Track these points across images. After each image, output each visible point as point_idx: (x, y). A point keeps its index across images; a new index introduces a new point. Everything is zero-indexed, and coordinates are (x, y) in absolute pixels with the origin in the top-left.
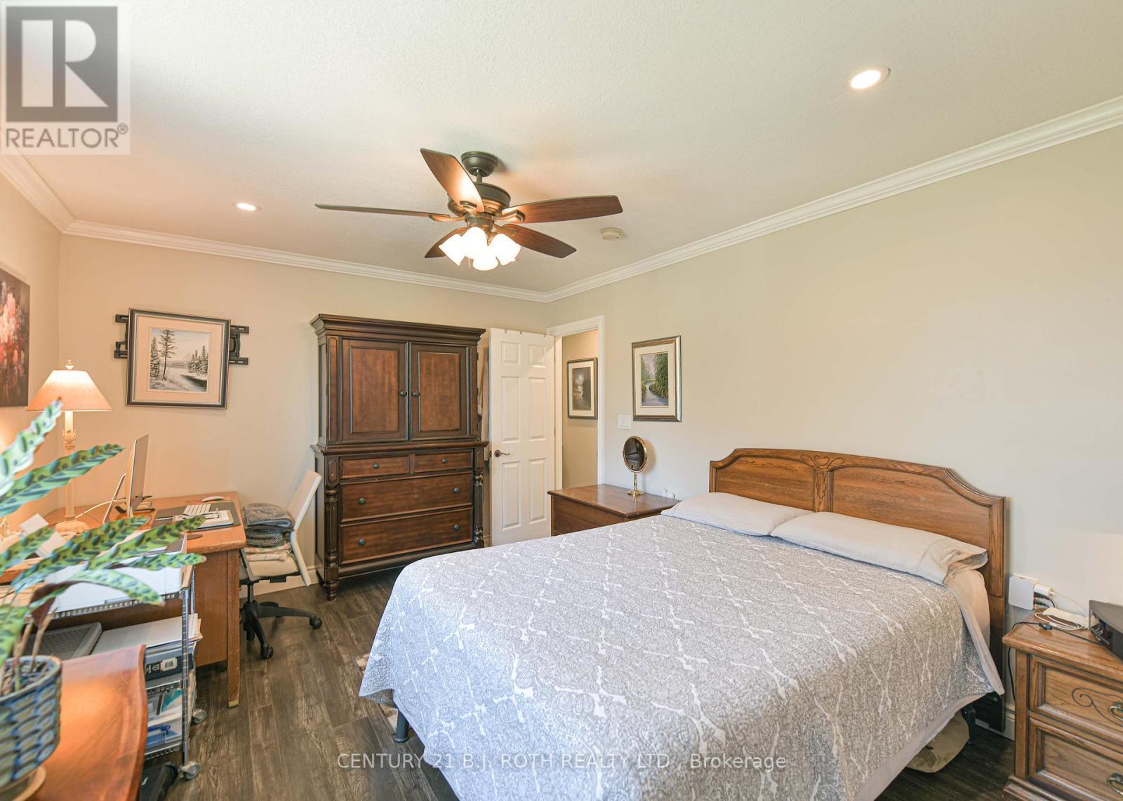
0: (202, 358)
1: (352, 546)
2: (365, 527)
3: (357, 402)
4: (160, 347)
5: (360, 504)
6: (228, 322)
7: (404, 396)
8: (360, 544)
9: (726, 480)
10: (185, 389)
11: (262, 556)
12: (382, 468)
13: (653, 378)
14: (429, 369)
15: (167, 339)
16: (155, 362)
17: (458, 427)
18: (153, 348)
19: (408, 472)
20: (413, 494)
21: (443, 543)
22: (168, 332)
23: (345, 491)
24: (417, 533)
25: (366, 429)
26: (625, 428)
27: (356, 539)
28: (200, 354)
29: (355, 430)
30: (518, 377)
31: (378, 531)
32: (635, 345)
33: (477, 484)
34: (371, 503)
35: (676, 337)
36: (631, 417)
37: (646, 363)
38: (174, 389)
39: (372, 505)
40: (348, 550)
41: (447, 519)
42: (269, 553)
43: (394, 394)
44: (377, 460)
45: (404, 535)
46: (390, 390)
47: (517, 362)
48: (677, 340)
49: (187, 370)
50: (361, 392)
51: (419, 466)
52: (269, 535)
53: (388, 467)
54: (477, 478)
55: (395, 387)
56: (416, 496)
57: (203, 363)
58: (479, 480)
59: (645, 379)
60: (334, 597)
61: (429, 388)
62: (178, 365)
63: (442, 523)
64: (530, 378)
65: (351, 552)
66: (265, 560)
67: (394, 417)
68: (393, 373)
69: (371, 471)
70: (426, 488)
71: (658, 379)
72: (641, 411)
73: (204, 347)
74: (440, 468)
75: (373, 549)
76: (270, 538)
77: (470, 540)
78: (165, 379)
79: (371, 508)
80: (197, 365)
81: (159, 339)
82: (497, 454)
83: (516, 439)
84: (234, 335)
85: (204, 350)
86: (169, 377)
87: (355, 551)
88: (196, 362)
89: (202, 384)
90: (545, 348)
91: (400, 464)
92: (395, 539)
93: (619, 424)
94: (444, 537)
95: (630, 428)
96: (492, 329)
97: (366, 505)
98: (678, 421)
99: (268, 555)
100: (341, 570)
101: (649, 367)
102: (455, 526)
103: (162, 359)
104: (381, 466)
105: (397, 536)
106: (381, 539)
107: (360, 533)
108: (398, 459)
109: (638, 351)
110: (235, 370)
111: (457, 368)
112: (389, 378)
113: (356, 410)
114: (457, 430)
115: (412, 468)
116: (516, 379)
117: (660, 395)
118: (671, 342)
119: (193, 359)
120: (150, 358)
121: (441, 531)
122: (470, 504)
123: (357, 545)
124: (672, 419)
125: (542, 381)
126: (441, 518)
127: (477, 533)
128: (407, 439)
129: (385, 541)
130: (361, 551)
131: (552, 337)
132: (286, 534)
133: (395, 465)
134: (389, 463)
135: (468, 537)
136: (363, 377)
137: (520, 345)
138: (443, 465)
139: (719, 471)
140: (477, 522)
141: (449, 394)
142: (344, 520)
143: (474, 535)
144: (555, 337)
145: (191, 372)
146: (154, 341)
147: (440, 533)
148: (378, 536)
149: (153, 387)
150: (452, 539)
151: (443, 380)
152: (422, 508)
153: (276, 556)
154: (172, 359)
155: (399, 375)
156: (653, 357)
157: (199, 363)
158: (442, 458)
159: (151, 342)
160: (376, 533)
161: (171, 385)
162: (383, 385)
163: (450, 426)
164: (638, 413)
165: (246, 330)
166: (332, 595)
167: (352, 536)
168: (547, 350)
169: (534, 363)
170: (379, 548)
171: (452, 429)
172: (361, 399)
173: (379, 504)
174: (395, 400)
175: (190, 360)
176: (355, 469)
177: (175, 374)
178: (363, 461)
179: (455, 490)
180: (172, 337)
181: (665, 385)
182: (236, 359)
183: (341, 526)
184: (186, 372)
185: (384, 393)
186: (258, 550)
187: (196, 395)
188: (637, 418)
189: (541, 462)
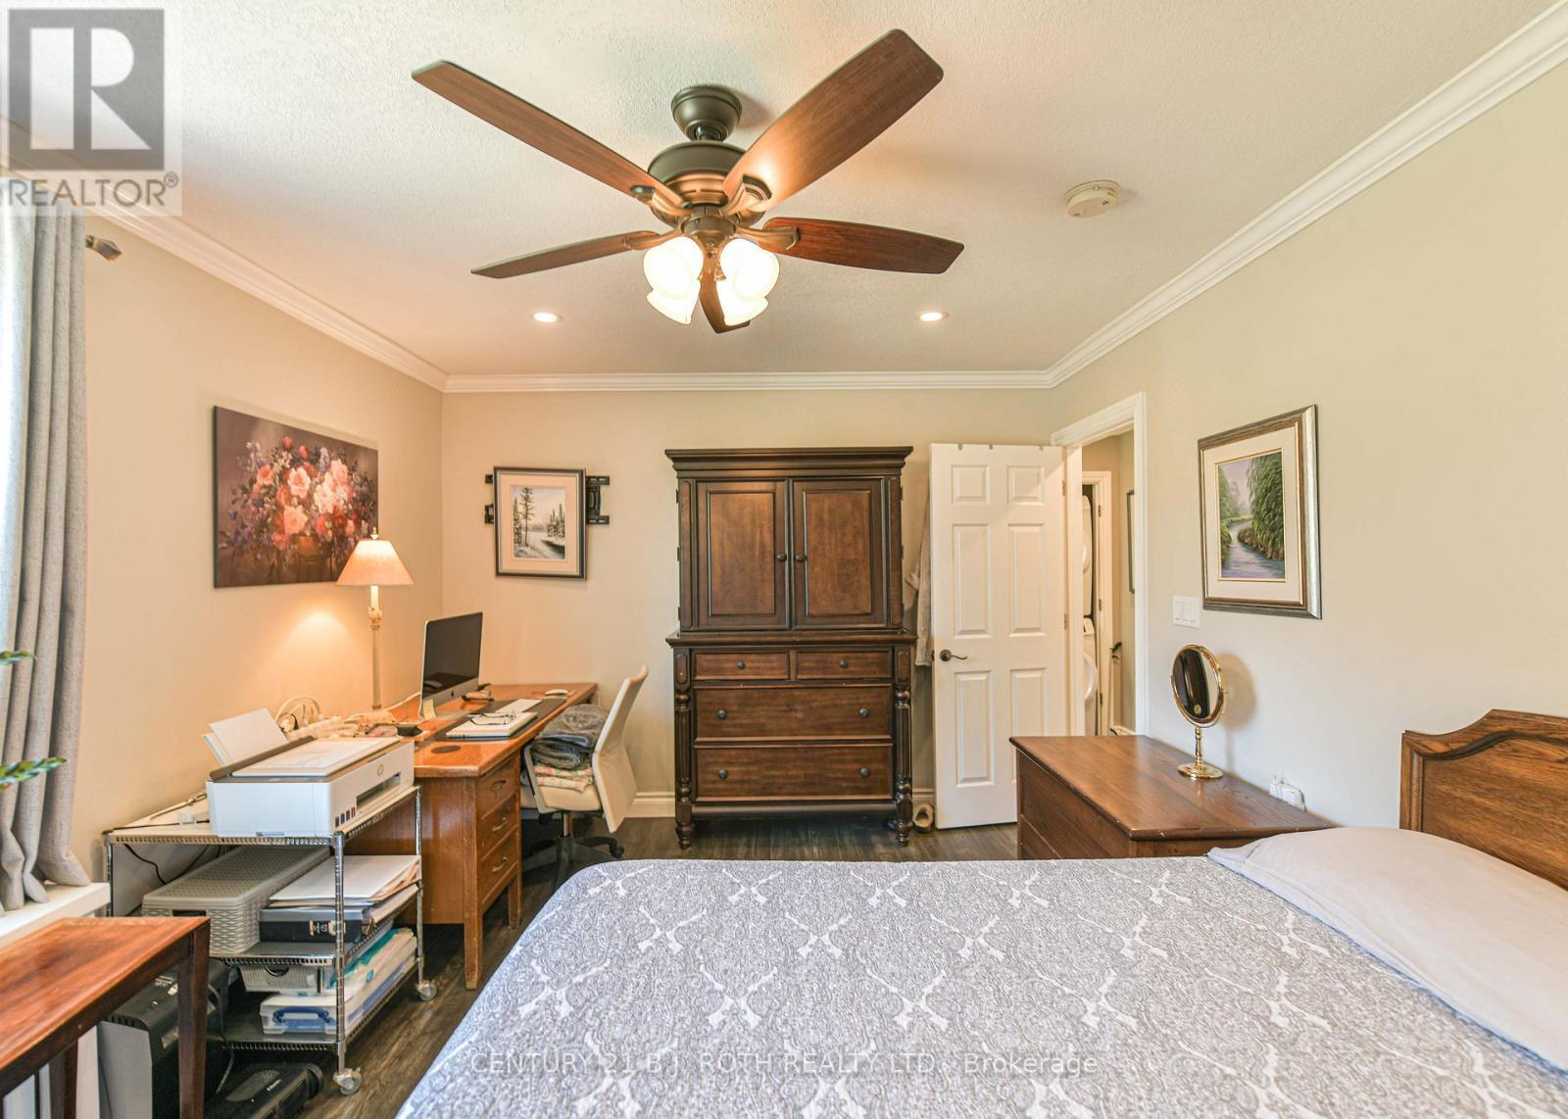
0: (559, 519)
1: (711, 777)
2: (726, 752)
3: (718, 572)
4: (521, 509)
5: (719, 718)
6: (581, 472)
7: (783, 560)
8: (720, 776)
9: (1458, 794)
10: (545, 557)
11: (557, 781)
12: (751, 668)
13: (1247, 514)
14: (821, 519)
15: (527, 499)
16: (517, 526)
17: (868, 609)
18: (515, 509)
19: (786, 677)
20: (796, 711)
21: (843, 794)
22: (527, 490)
23: (700, 698)
24: (802, 773)
25: (730, 610)
26: (1188, 624)
27: (716, 769)
28: (557, 514)
29: (716, 612)
30: (986, 525)
31: (746, 760)
32: (1205, 444)
33: (901, 705)
34: (734, 718)
35: (1304, 410)
36: (1199, 601)
37: (1229, 481)
38: (535, 557)
39: (738, 721)
40: (705, 782)
41: (850, 757)
42: (564, 778)
43: (769, 559)
44: (743, 657)
45: (781, 773)
46: (763, 553)
47: (983, 497)
48: (1308, 417)
49: (546, 534)
50: (723, 556)
51: (805, 668)
52: (567, 754)
53: (758, 668)
54: (900, 695)
55: (770, 548)
56: (800, 715)
57: (561, 525)
58: (904, 699)
59: (1228, 516)
60: (688, 846)
61: (820, 547)
62: (537, 529)
63: (843, 762)
64: (1010, 525)
65: (710, 786)
66: (560, 787)
67: (769, 593)
68: (766, 528)
69: (732, 671)
70: (815, 704)
71: (1257, 514)
72: (1220, 588)
73: (560, 505)
74: (837, 673)
75: (739, 786)
76: (566, 759)
77: (889, 797)
78: (527, 545)
79: (735, 726)
80: (555, 527)
81: (520, 500)
82: (945, 657)
83: (982, 631)
84: (591, 490)
85: (561, 509)
86: (530, 543)
87: (714, 786)
88: (555, 523)
89: (560, 550)
90: (1042, 470)
91: (775, 665)
92: (767, 777)
93: (1176, 616)
94: (844, 784)
95: (1197, 625)
96: (933, 445)
97: (727, 722)
98: (1311, 616)
99: (564, 780)
100: (695, 810)
101: (1237, 490)
102: (863, 771)
103: (523, 522)
104: (748, 665)
105: (773, 773)
106: (748, 773)
107: (721, 760)
108: (773, 657)
109: (1212, 456)
110: (596, 532)
111: (866, 514)
112: (761, 532)
113: (716, 581)
114: (867, 614)
115: (793, 671)
116: (983, 528)
117: (1264, 553)
118: (1290, 424)
119: (551, 521)
120: (513, 522)
121: (840, 776)
122: (888, 737)
123: (717, 778)
124: (1297, 610)
125: (1036, 529)
126: (838, 754)
127: (901, 787)
128: (787, 625)
129: (754, 777)
130: (722, 786)
131: (1060, 449)
132: (586, 754)
133: (768, 665)
134: (759, 662)
135: (886, 792)
136: (725, 536)
137: (988, 468)
138: (842, 670)
139: (1432, 764)
140: (901, 768)
141: (852, 557)
142: (698, 739)
143: (895, 790)
144: (1065, 448)
145: (550, 536)
146: (516, 502)
147: (837, 779)
148: (744, 768)
149: (517, 555)
150: (858, 791)
151: (844, 534)
152: (807, 735)
153: (572, 784)
154: (533, 521)
155: (775, 529)
156: (1247, 465)
157: (557, 527)
158: (838, 658)
159: (513, 503)
160: (742, 764)
161: (533, 553)
162: (752, 546)
163: (855, 608)
164: (1212, 593)
165: (607, 481)
166: (685, 842)
167: (712, 763)
168: (1048, 473)
169: (1019, 498)
170: (746, 786)
171: (858, 612)
172: (722, 568)
173: (746, 721)
174: (769, 567)
175: (548, 522)
176: (715, 668)
177: (537, 538)
178: (722, 657)
179: (862, 711)
180: (531, 496)
181: (1276, 529)
182: (597, 517)
183: (696, 747)
184: (544, 536)
185: (754, 556)
186: (554, 771)
187: (554, 564)
188: (1211, 604)
189: (1038, 674)
